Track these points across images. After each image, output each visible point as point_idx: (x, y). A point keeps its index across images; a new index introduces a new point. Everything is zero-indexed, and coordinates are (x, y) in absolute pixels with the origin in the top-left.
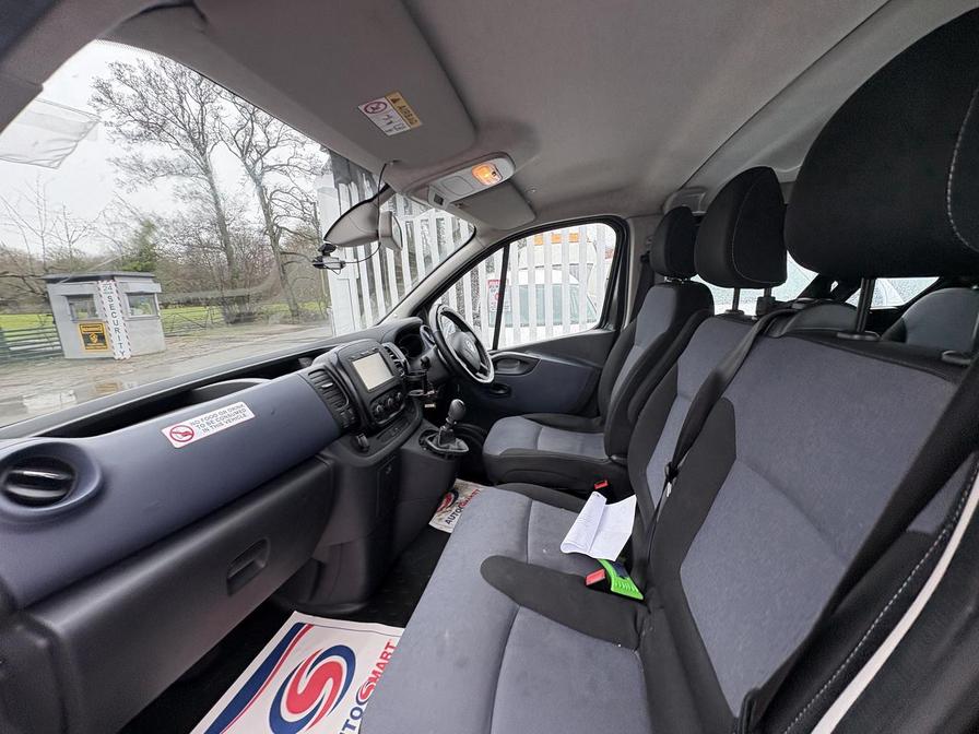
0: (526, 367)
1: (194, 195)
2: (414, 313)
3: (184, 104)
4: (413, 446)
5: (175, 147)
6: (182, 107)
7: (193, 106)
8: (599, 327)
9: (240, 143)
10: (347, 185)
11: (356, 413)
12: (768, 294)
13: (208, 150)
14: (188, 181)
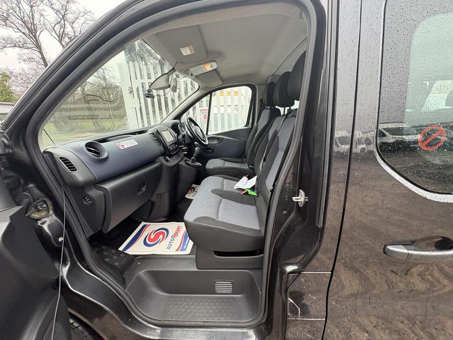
0: (220, 141)
1: (31, 59)
2: (175, 119)
3: (20, 6)
4: (183, 163)
5: (17, 30)
6: (19, 8)
7: (26, 7)
8: (246, 126)
9: (58, 33)
10: (133, 62)
11: (165, 149)
12: (290, 108)
13: (38, 34)
14: (26, 51)
